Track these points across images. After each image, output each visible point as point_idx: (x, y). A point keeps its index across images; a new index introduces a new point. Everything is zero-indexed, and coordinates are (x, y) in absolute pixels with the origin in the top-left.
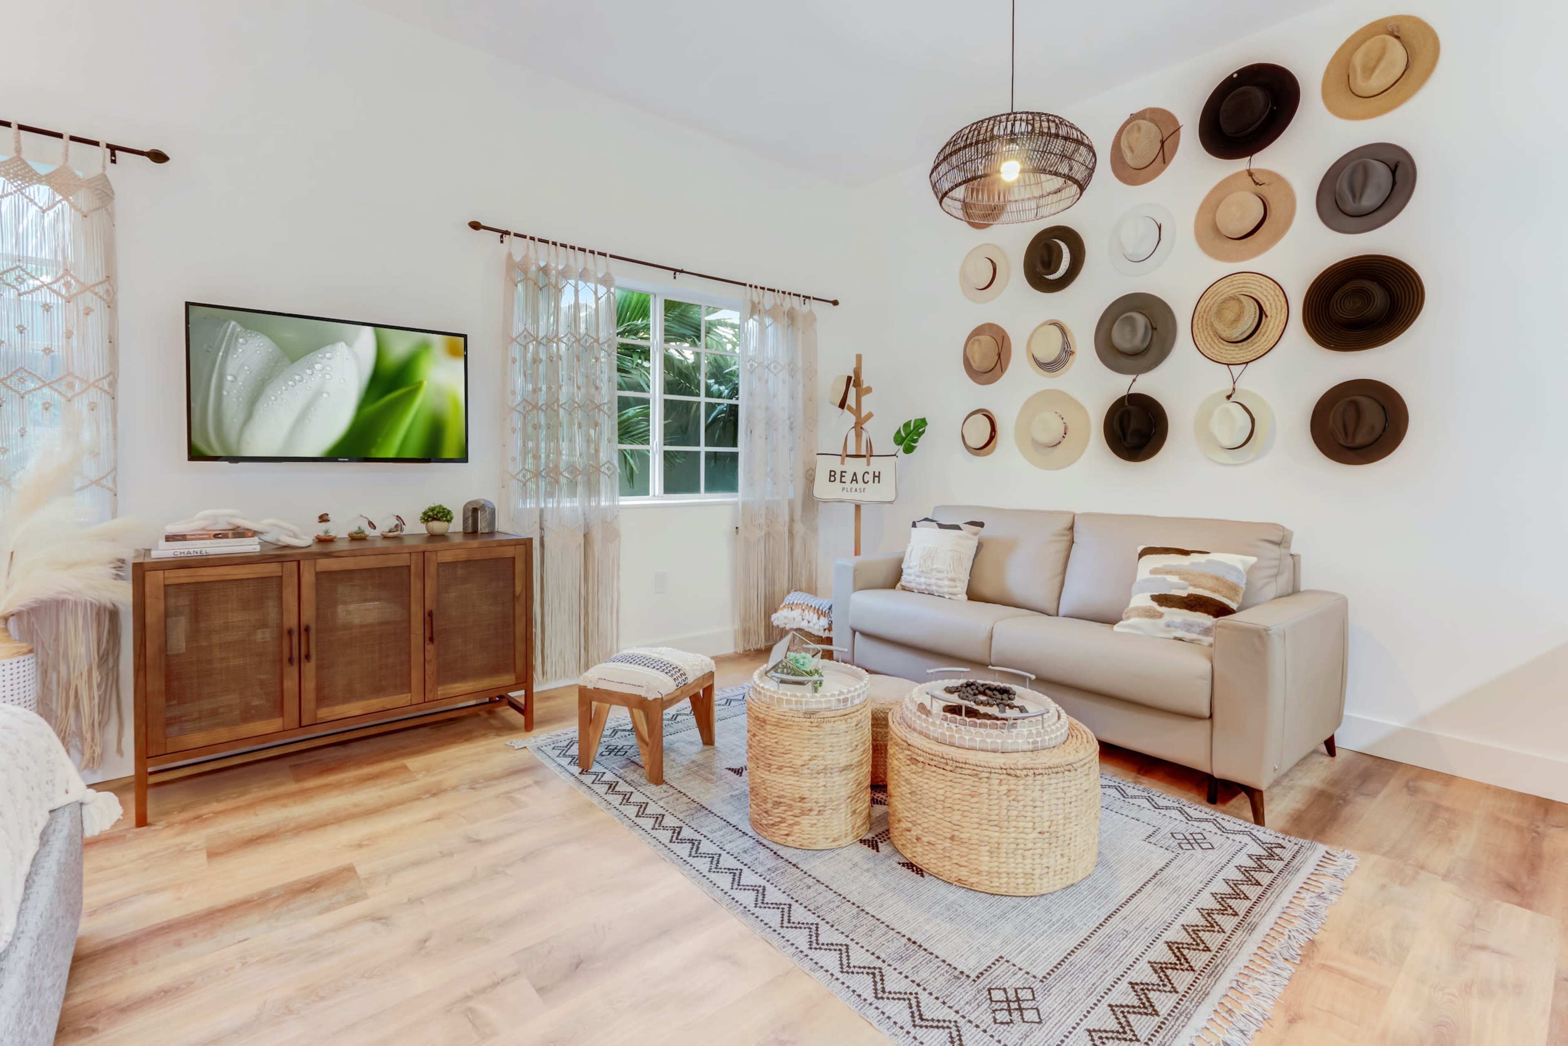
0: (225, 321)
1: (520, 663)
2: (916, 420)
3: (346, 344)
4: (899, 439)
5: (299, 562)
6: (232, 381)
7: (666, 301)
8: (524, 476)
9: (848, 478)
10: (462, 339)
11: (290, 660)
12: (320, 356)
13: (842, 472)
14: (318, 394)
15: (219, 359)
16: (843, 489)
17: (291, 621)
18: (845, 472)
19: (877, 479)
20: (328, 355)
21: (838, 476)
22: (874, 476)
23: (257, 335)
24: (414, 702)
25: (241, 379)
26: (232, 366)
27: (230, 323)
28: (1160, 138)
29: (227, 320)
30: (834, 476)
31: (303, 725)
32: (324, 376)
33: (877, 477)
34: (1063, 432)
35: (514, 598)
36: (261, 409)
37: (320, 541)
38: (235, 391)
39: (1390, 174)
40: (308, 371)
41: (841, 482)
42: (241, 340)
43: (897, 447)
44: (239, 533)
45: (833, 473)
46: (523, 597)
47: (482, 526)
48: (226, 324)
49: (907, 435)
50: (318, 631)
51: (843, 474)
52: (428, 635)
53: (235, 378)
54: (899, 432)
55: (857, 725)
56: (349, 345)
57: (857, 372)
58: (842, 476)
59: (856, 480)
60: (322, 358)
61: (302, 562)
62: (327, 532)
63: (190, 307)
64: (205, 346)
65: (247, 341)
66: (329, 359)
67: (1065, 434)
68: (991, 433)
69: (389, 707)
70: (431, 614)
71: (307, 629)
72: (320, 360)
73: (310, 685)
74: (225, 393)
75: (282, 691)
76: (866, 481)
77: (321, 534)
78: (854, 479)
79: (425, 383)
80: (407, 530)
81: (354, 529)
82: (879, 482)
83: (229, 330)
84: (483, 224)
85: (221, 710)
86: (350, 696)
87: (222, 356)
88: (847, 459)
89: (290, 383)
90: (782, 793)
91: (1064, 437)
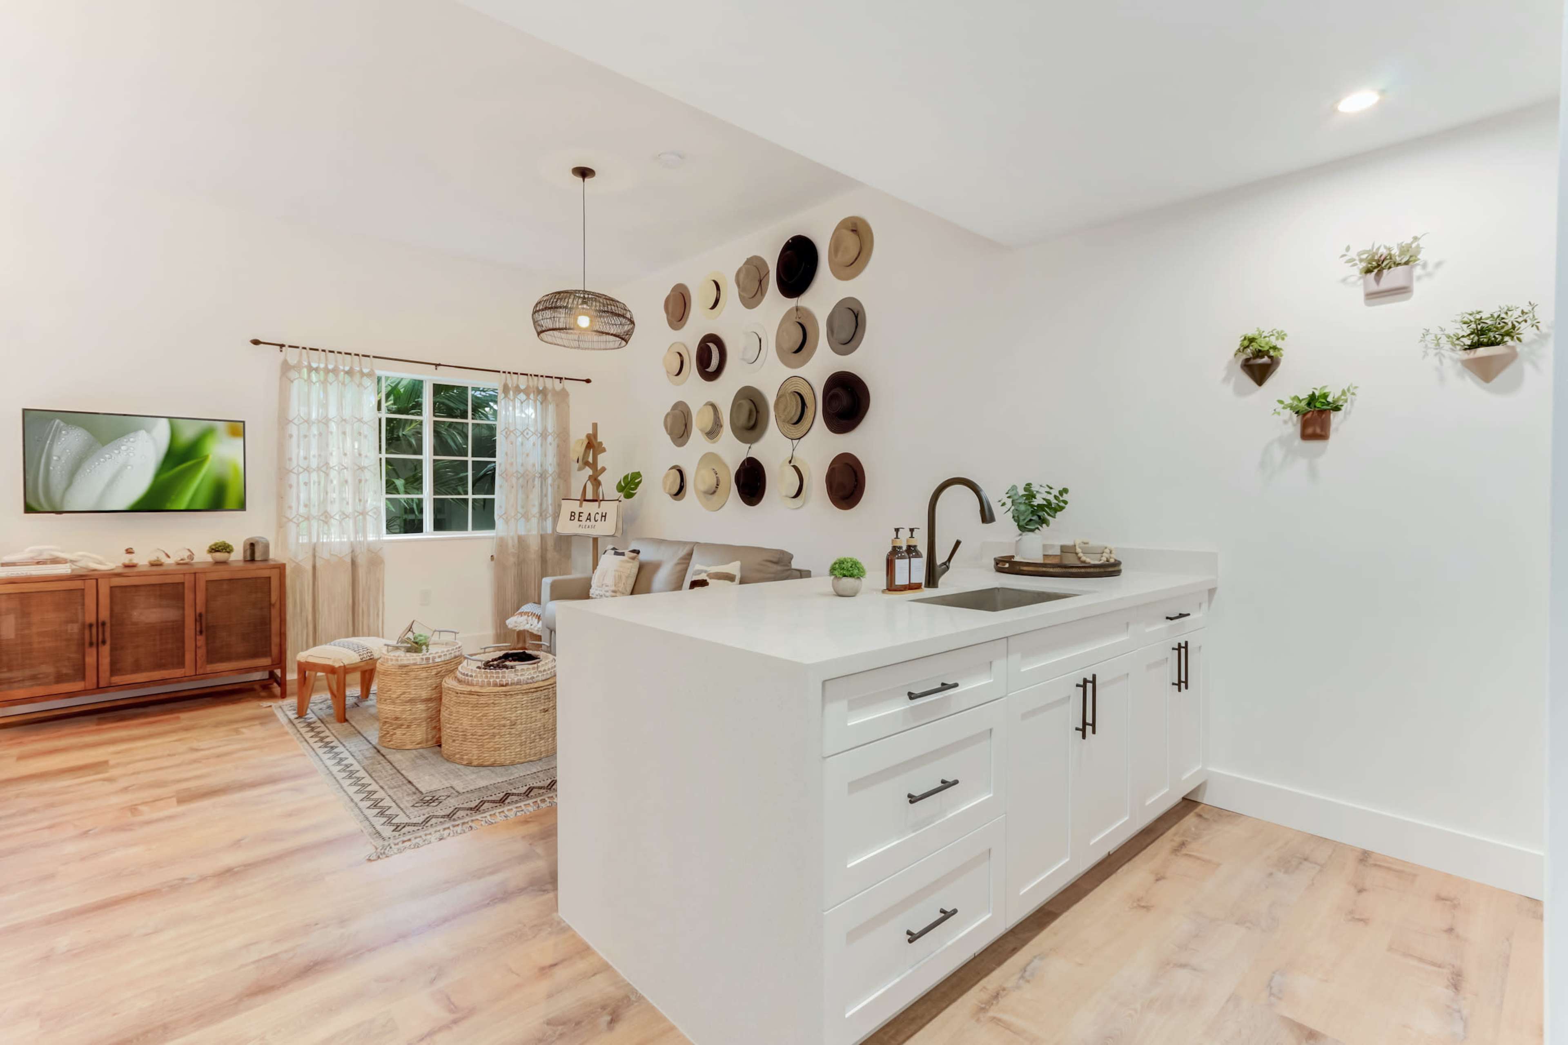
0: (52, 419)
1: (275, 650)
2: (632, 473)
3: (146, 431)
4: (620, 488)
5: (97, 580)
6: (57, 460)
7: (434, 384)
8: (298, 520)
9: (584, 517)
10: (242, 424)
11: (91, 644)
12: (125, 440)
13: (580, 513)
14: (124, 466)
15: (47, 446)
16: (580, 526)
17: (91, 618)
18: (582, 513)
19: (604, 518)
20: (132, 440)
21: (577, 516)
22: (602, 516)
23: (75, 428)
24: (187, 675)
25: (63, 459)
26: (57, 450)
27: (55, 422)
28: (758, 278)
29: (53, 419)
30: (574, 516)
31: (100, 686)
32: (128, 454)
33: (604, 516)
34: (716, 484)
35: (271, 605)
36: (79, 479)
37: (126, 566)
38: (59, 467)
39: (855, 318)
40: (116, 452)
41: (579, 520)
42: (64, 432)
43: (620, 494)
44: (55, 561)
45: (573, 514)
46: (278, 603)
47: (258, 556)
48: (52, 422)
49: (626, 486)
50: (112, 625)
51: (581, 514)
52: (198, 629)
53: (59, 458)
54: (620, 482)
55: (436, 674)
56: (149, 431)
57: (595, 435)
58: (580, 516)
59: (590, 519)
60: (127, 442)
61: (99, 580)
62: (131, 560)
63: (25, 411)
64: (36, 437)
65: (68, 433)
66: (132, 442)
67: (718, 485)
68: (681, 484)
69: (167, 677)
70: (200, 615)
71: (104, 624)
72: (125, 444)
73: (105, 661)
74: (51, 468)
75: (84, 664)
76: (596, 519)
77: (127, 562)
78: (588, 518)
79: (211, 457)
80: (196, 559)
81: (153, 558)
82: (605, 520)
83: (55, 426)
84: (262, 340)
85: (41, 676)
86: (137, 668)
87: (50, 443)
88: (584, 503)
89: (102, 460)
90: (386, 716)
91: (717, 487)
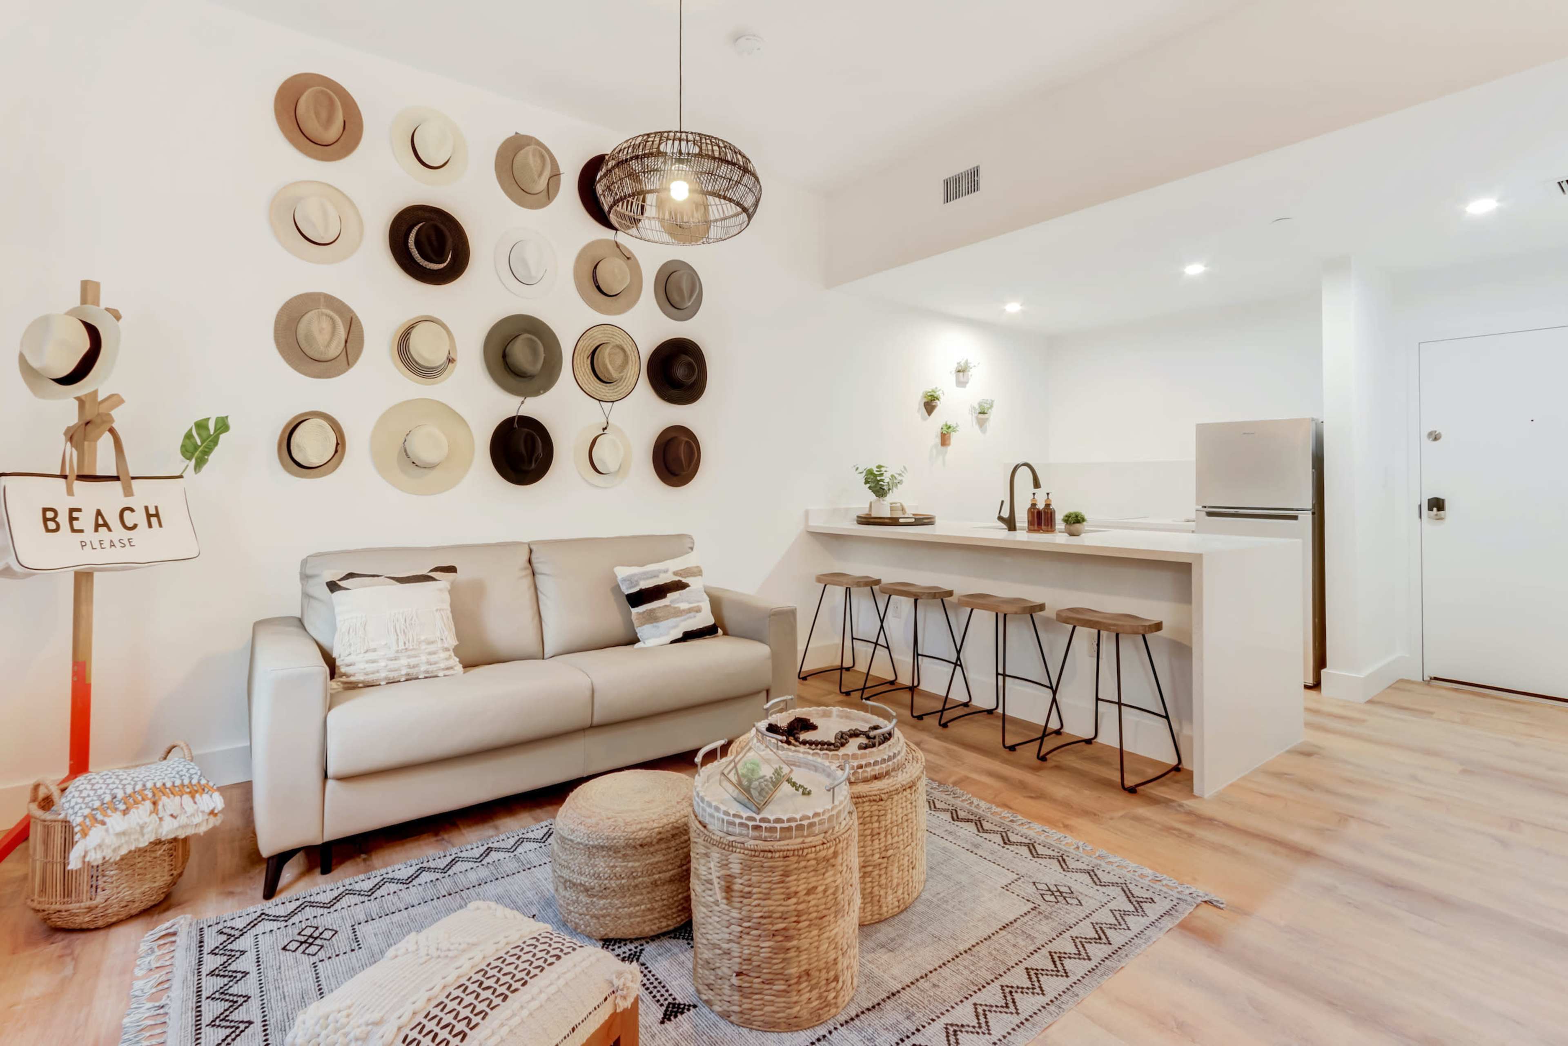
4: (190, 452)
9: (86, 521)
13: (72, 510)
16: (80, 544)
18: (79, 510)
19: (154, 520)
21: (63, 519)
22: (149, 516)
28: (547, 174)
30: (53, 519)
33: (154, 516)
41: (73, 529)
43: (189, 463)
45: (50, 514)
49: (203, 442)
51: (75, 514)
54: (189, 436)
58: (72, 519)
59: (106, 525)
68: (336, 446)
76: (129, 524)
78: (101, 522)
82: (160, 525)
88: (78, 484)
